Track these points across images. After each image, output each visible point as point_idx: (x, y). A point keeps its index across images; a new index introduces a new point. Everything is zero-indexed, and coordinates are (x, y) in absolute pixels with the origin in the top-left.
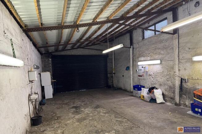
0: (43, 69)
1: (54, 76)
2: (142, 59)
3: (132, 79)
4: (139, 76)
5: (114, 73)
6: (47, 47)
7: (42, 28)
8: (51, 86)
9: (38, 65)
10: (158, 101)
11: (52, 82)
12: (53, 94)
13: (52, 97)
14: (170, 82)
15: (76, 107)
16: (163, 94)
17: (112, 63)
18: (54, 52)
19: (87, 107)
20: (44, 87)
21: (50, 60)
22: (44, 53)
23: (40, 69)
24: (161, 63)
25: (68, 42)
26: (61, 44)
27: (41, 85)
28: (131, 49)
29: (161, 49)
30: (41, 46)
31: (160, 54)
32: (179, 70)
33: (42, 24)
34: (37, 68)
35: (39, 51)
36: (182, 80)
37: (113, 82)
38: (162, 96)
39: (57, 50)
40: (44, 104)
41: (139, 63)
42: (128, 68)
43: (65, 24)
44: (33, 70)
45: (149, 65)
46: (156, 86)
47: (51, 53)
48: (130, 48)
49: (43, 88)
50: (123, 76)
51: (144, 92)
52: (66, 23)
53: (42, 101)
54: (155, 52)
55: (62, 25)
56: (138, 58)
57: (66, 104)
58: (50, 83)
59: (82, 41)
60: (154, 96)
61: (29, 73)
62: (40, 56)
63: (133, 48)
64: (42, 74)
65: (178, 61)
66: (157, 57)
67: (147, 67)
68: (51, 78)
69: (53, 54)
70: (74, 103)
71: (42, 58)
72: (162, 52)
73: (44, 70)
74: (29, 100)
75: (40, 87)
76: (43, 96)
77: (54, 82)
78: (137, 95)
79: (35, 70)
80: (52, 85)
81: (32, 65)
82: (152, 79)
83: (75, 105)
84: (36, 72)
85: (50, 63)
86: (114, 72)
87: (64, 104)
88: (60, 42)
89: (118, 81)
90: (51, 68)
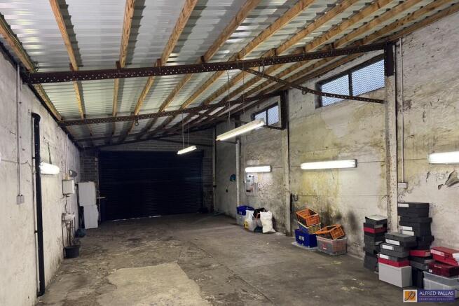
0: (82, 176)
1: (101, 190)
2: (251, 162)
3: (238, 195)
4: (248, 191)
5: (215, 186)
6: (91, 140)
7: (84, 120)
8: (96, 207)
9: (75, 170)
10: (265, 230)
11: (97, 200)
12: (99, 221)
13: (96, 225)
14: (280, 201)
15: (134, 240)
16: (274, 220)
17: (212, 168)
18: (103, 146)
19: (153, 239)
20: (82, 207)
21: (96, 159)
22: (86, 148)
23: (78, 177)
24: (271, 171)
25: (127, 133)
26: (115, 135)
27: (78, 204)
28: (237, 145)
29: (272, 149)
30: (81, 138)
31: (270, 156)
32: (289, 182)
33: (85, 115)
34: (74, 175)
35: (76, 145)
36: (292, 196)
37: (212, 202)
38: (271, 222)
39: (108, 144)
40: (82, 236)
41: (248, 170)
42: (233, 177)
43: (118, 116)
44: (69, 178)
45: (259, 173)
46: (266, 207)
47: (97, 147)
48: (236, 143)
49: (81, 210)
50: (227, 191)
51: (249, 217)
52: (119, 113)
53: (79, 230)
54: (265, 154)
55: (114, 116)
56: (246, 160)
57: (120, 236)
58: (94, 202)
59: (151, 130)
60: (261, 222)
61: (64, 183)
62: (78, 153)
63: (240, 144)
64: (80, 184)
65: (288, 168)
66: (267, 160)
67: (256, 176)
68: (97, 192)
69: (102, 149)
70: (133, 235)
71: (81, 157)
72: (273, 154)
73: (85, 178)
74: (62, 221)
75: (77, 208)
76: (82, 224)
77: (101, 200)
78: (242, 223)
79: (72, 178)
80: (98, 206)
81: (67, 172)
82: (262, 196)
83: (133, 237)
84: (73, 182)
85: (95, 166)
86: (214, 183)
87: (116, 236)
88: (113, 133)
89: (220, 200)
90: (97, 174)
